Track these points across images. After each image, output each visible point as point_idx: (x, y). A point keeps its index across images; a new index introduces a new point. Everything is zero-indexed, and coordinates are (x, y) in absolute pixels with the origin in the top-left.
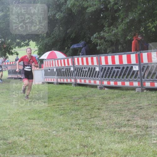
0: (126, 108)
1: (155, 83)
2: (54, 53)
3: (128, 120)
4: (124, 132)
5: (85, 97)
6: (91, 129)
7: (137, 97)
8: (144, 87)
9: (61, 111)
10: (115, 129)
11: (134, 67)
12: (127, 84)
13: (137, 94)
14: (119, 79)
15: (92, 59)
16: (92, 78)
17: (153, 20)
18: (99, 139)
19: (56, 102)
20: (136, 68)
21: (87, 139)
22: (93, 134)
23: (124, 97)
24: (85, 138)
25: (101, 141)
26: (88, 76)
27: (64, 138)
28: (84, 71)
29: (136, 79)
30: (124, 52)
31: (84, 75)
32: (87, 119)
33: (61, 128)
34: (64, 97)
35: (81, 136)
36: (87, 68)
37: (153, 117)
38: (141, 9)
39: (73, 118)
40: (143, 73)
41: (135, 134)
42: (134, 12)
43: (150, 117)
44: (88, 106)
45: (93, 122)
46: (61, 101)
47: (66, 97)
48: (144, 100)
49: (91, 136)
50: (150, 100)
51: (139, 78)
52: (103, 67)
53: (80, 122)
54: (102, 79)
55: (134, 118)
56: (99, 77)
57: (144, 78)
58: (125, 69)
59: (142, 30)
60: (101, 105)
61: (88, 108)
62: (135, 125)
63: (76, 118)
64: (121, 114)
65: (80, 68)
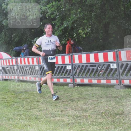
0: (60, 101)
1: (84, 80)
2: (1, 54)
3: (62, 111)
4: (58, 121)
5: (26, 92)
6: (30, 119)
7: (70, 92)
8: (75, 83)
9: (5, 104)
10: (50, 118)
11: (67, 66)
12: (62, 80)
13: (70, 89)
14: (55, 77)
15: (33, 59)
16: (32, 76)
17: (83, 28)
18: (36, 127)
19: (1, 96)
20: (69, 67)
21: (26, 127)
22: (32, 123)
23: (59, 92)
24: (24, 126)
25: (38, 129)
26: (29, 74)
27: (7, 126)
28: (25, 69)
29: (68, 77)
30: (60, 54)
31: (25, 72)
32: (27, 110)
33: (4, 118)
34: (9, 91)
35: (22, 125)
36: (28, 67)
37: (82, 108)
38: (73, 19)
39: (15, 109)
40: (74, 71)
41: (67, 122)
42: (68, 21)
43: (79, 108)
44: (29, 99)
45: (32, 112)
46: (6, 95)
47: (10, 91)
48: (75, 93)
49: (30, 125)
50: (80, 94)
51: (71, 75)
52: (41, 66)
53: (21, 113)
54: (41, 76)
55: (66, 109)
56: (38, 75)
57: (75, 76)
58: (60, 68)
59: (75, 36)
60: (39, 98)
61: (28, 100)
62: (67, 114)
63: (17, 109)
64: (56, 105)
65: (22, 67)
